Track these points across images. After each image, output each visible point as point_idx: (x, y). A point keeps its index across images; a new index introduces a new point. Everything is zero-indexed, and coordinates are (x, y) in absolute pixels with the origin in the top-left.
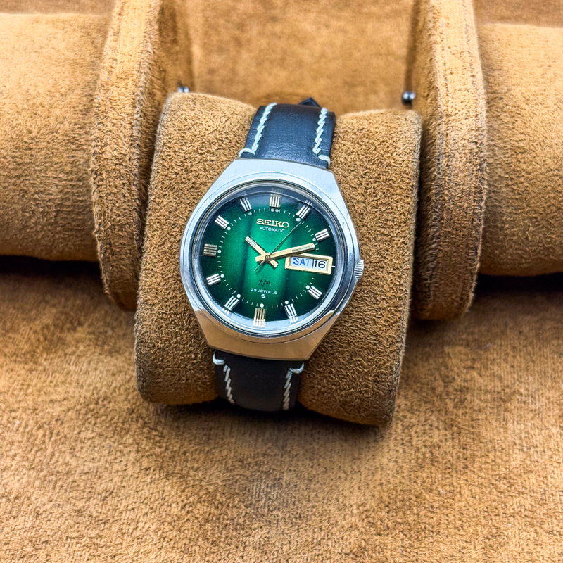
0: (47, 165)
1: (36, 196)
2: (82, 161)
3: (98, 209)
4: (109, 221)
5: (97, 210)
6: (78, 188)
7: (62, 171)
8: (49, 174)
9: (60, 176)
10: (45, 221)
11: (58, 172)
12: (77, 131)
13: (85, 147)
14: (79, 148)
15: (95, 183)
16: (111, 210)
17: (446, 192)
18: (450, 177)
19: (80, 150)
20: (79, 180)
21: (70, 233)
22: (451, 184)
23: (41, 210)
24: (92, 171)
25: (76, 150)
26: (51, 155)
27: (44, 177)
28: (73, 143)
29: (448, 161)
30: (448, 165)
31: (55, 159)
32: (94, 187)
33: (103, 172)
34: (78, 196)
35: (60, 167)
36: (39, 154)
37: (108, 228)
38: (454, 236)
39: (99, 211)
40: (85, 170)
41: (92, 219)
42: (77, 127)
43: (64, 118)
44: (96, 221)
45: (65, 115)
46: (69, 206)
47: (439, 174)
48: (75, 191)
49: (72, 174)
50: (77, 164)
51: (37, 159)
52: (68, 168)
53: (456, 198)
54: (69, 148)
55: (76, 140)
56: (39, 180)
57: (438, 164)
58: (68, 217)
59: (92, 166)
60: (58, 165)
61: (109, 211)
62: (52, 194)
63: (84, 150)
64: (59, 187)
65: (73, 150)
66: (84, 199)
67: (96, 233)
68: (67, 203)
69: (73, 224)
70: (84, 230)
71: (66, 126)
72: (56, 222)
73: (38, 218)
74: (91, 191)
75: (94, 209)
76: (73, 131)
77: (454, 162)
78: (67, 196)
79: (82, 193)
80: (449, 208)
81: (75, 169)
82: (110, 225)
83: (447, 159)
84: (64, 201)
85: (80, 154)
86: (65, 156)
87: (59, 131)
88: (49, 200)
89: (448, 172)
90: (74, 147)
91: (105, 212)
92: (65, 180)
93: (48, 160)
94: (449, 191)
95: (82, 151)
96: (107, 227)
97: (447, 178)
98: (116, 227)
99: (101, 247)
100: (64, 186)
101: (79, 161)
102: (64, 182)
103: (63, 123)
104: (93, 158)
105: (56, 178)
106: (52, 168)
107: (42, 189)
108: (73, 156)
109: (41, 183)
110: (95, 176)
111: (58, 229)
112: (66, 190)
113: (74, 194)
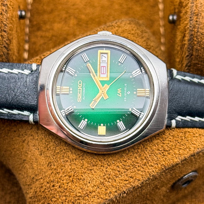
17: (195, 39)
18: (198, 29)
22: (199, 33)
29: (197, 18)
30: (197, 21)
38: (199, 66)
47: (191, 27)
53: (202, 43)
57: (191, 20)
77: (201, 19)
80: (197, 49)
83: (196, 17)
89: (197, 26)
94: (197, 38)
97: (196, 29)
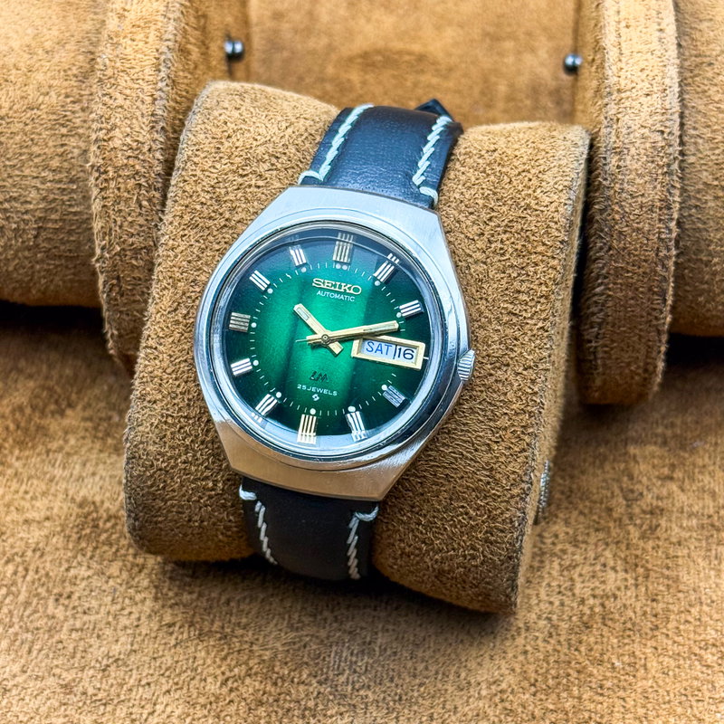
0: (23, 157)
1: (6, 205)
2: (76, 152)
3: (100, 224)
4: (117, 243)
5: (99, 227)
6: (70, 193)
7: (46, 167)
8: (27, 172)
9: (43, 174)
10: (19, 244)
11: (40, 168)
12: (70, 107)
13: (81, 131)
14: (73, 132)
15: (97, 185)
16: (121, 227)
19: (72, 136)
20: (72, 181)
21: (57, 263)
23: (14, 226)
24: (93, 166)
25: (67, 136)
26: (30, 143)
27: (18, 176)
28: (63, 125)
31: (35, 149)
32: (95, 192)
33: (109, 168)
34: (70, 206)
35: (43, 160)
36: (11, 141)
37: (115, 254)
39: (102, 227)
40: (81, 166)
41: (91, 240)
42: (69, 100)
43: (50, 87)
44: (97, 242)
45: (52, 82)
46: (56, 220)
48: (66, 198)
49: (60, 172)
50: (70, 156)
51: (8, 149)
52: (55, 163)
54: (57, 132)
55: (68, 120)
56: (10, 180)
58: (55, 237)
59: (92, 160)
60: (41, 158)
61: (117, 228)
62: (30, 203)
63: (80, 136)
64: (41, 192)
65: (63, 136)
66: (79, 210)
67: (97, 261)
68: (53, 217)
69: (62, 248)
70: (79, 259)
71: (53, 98)
72: (37, 246)
73: (9, 239)
74: (89, 198)
75: (95, 225)
76: (63, 106)
78: (53, 205)
79: (75, 200)
81: (66, 165)
82: (119, 249)
84: (49, 212)
85: (73, 142)
86: (51, 144)
87: (42, 107)
88: (27, 212)
90: (64, 131)
91: (111, 229)
92: (50, 181)
93: (24, 150)
95: (77, 137)
96: (113, 253)
98: (128, 253)
99: (105, 283)
100: (50, 191)
101: (72, 152)
102: (49, 184)
103: (48, 93)
104: (94, 148)
105: (37, 177)
106: (31, 163)
107: (15, 195)
108: (62, 145)
109: (14, 186)
110: (97, 175)
111: (39, 255)
112: (52, 196)
113: (63, 203)
